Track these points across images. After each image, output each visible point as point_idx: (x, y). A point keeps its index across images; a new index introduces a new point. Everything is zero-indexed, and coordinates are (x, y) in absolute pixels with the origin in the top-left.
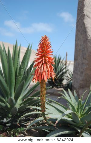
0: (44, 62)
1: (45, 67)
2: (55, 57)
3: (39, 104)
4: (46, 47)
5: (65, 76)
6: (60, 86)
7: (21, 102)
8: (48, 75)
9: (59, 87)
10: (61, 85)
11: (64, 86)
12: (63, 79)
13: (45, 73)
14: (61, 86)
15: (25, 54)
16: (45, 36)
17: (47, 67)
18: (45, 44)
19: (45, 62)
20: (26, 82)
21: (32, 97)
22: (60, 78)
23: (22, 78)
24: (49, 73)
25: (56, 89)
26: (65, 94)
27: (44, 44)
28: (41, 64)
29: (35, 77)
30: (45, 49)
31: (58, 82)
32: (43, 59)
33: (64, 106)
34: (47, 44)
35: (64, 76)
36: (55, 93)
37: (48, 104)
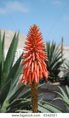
0: (34, 59)
1: (36, 65)
2: (48, 43)
3: (30, 107)
4: (37, 39)
5: (62, 67)
6: (55, 79)
7: (8, 105)
8: (40, 74)
9: (54, 81)
10: (57, 78)
11: (61, 79)
12: (59, 71)
13: (36, 72)
14: (57, 80)
15: (11, 44)
16: (35, 25)
17: (38, 64)
18: (35, 36)
19: (36, 59)
20: (14, 79)
21: (21, 99)
22: (55, 69)
23: (8, 75)
24: (41, 73)
25: (51, 83)
26: (62, 93)
27: (33, 36)
28: (31, 61)
29: (24, 78)
30: (35, 42)
31: (53, 75)
32: (33, 55)
33: (61, 109)
34: (37, 35)
35: (59, 67)
36: (49, 89)
37: (41, 106)
